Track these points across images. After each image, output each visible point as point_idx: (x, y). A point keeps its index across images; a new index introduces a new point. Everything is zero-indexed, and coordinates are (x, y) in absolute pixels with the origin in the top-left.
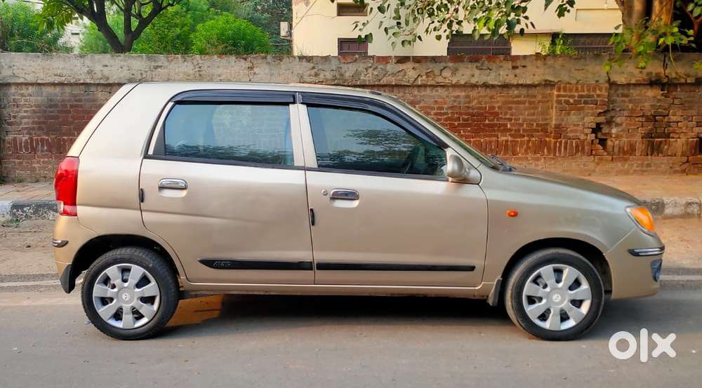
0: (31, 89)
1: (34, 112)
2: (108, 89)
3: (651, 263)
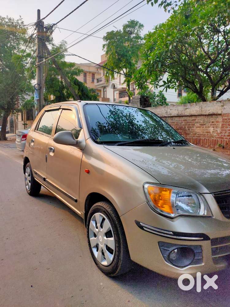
3: (159, 242)
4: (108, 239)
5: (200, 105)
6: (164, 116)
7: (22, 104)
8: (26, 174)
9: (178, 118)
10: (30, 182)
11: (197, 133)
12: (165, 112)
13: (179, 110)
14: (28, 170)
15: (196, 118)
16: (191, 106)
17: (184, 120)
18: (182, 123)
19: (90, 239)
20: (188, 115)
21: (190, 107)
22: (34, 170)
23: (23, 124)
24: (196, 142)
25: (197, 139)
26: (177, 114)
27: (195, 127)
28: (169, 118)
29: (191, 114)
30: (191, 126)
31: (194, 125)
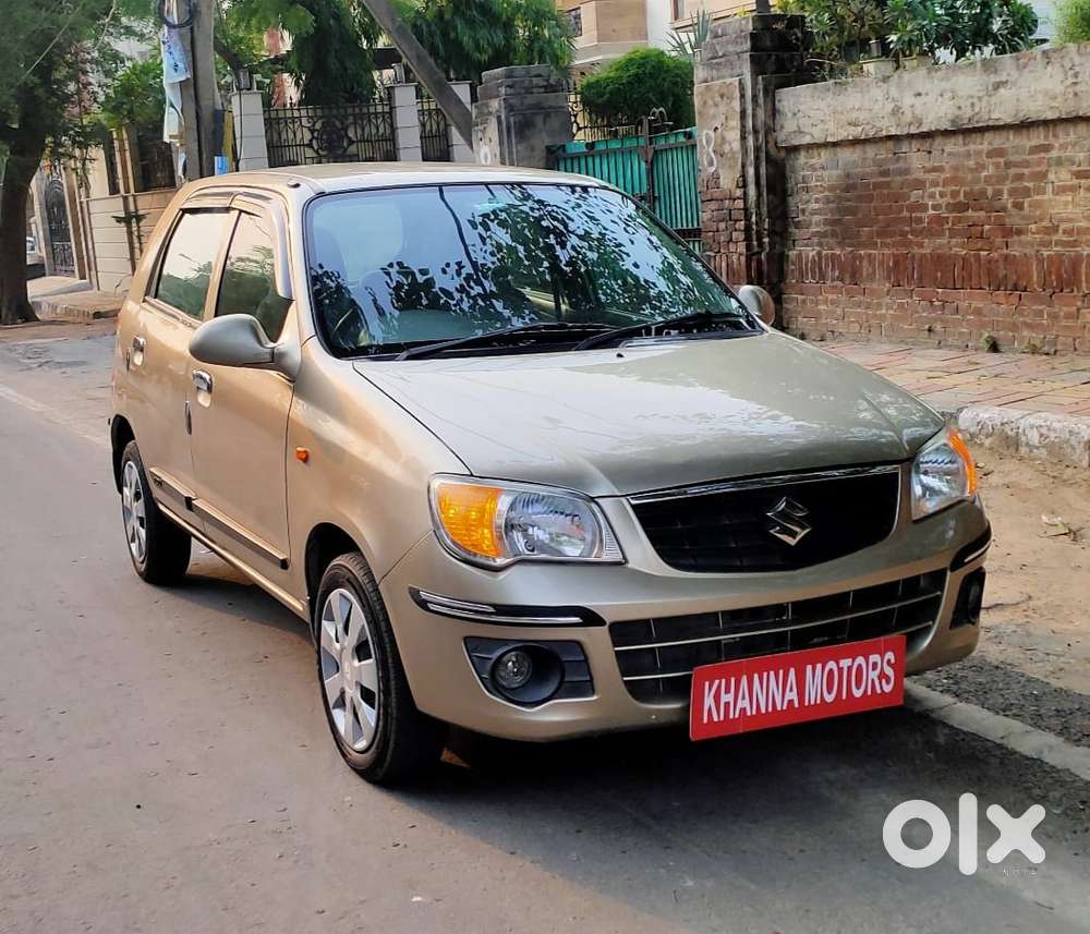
0: (825, 155)
1: (828, 200)
2: (927, 145)
3: (466, 639)
4: (363, 663)
5: (1068, 65)
6: (884, 133)
7: (107, 96)
8: (126, 490)
9: (960, 139)
10: (142, 525)
11: (1063, 226)
12: (890, 106)
13: (960, 94)
14: (131, 473)
15: (1051, 140)
16: (1021, 68)
17: (990, 154)
18: (983, 167)
19: (326, 682)
20: (1009, 121)
21: (1015, 74)
22: (152, 470)
23: (119, 220)
24: (1059, 277)
25: (1059, 256)
26: (953, 122)
27: (1049, 188)
28: (915, 145)
29: (1021, 116)
30: (1031, 185)
31: (1043, 176)
